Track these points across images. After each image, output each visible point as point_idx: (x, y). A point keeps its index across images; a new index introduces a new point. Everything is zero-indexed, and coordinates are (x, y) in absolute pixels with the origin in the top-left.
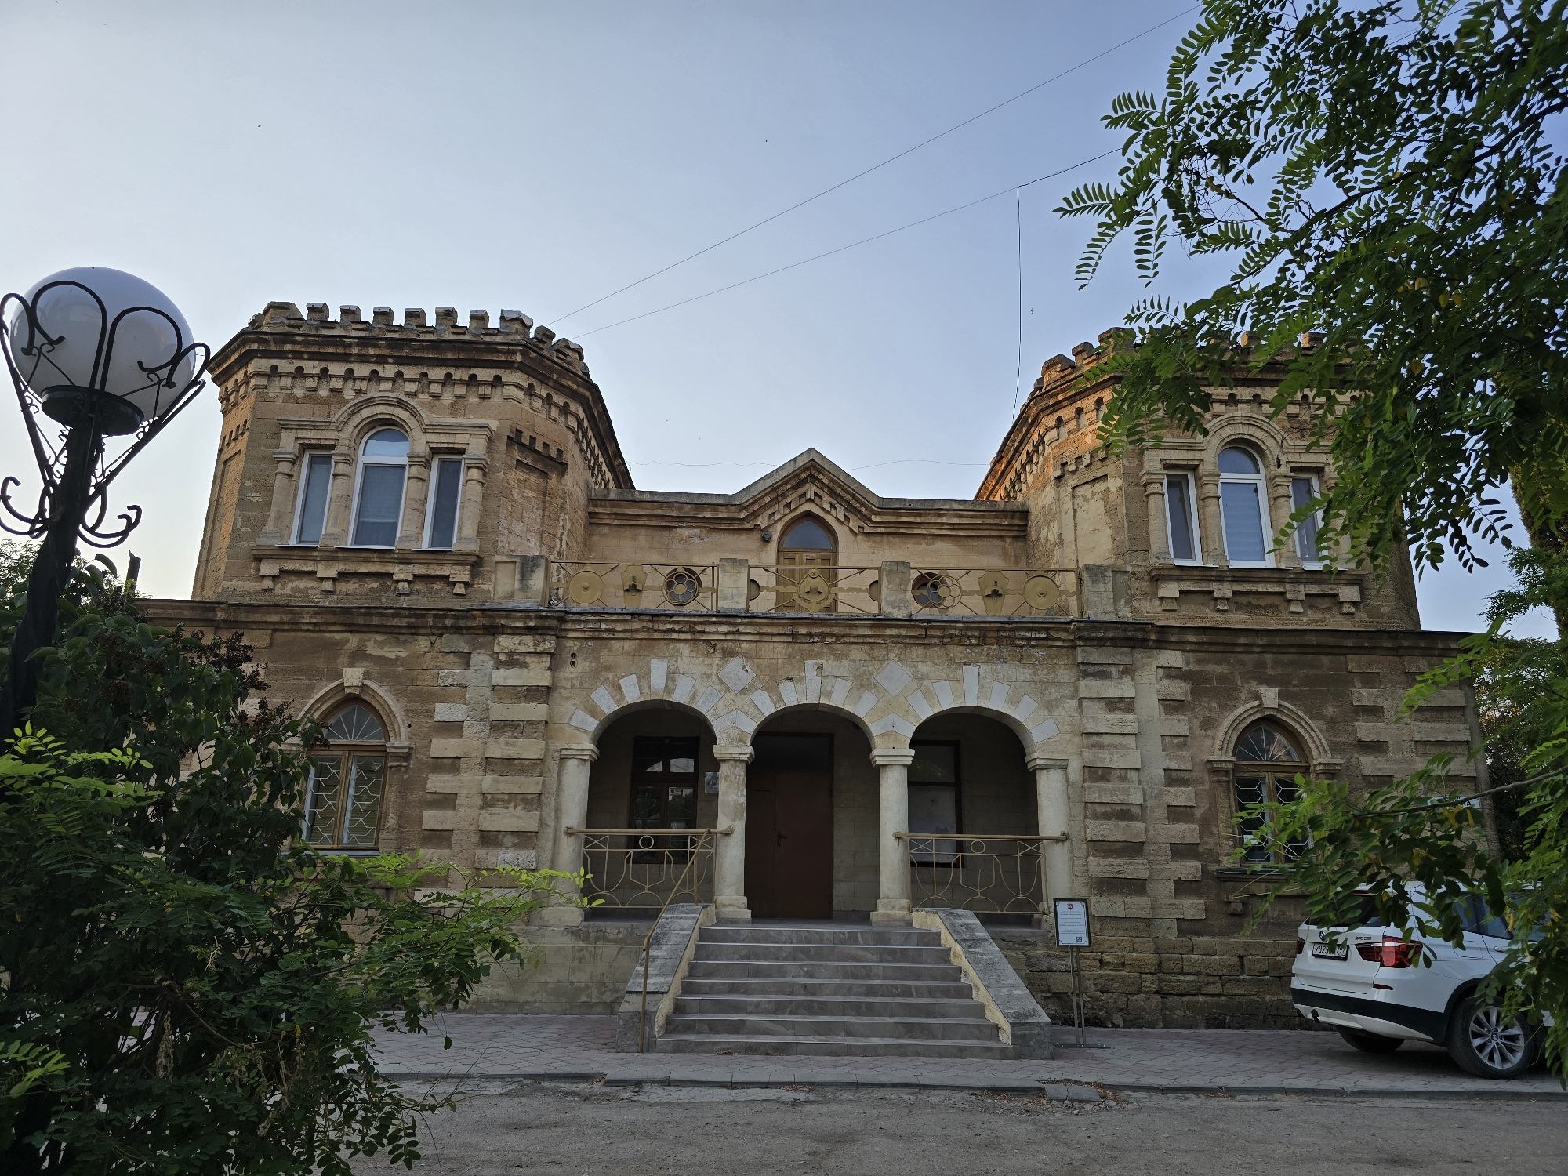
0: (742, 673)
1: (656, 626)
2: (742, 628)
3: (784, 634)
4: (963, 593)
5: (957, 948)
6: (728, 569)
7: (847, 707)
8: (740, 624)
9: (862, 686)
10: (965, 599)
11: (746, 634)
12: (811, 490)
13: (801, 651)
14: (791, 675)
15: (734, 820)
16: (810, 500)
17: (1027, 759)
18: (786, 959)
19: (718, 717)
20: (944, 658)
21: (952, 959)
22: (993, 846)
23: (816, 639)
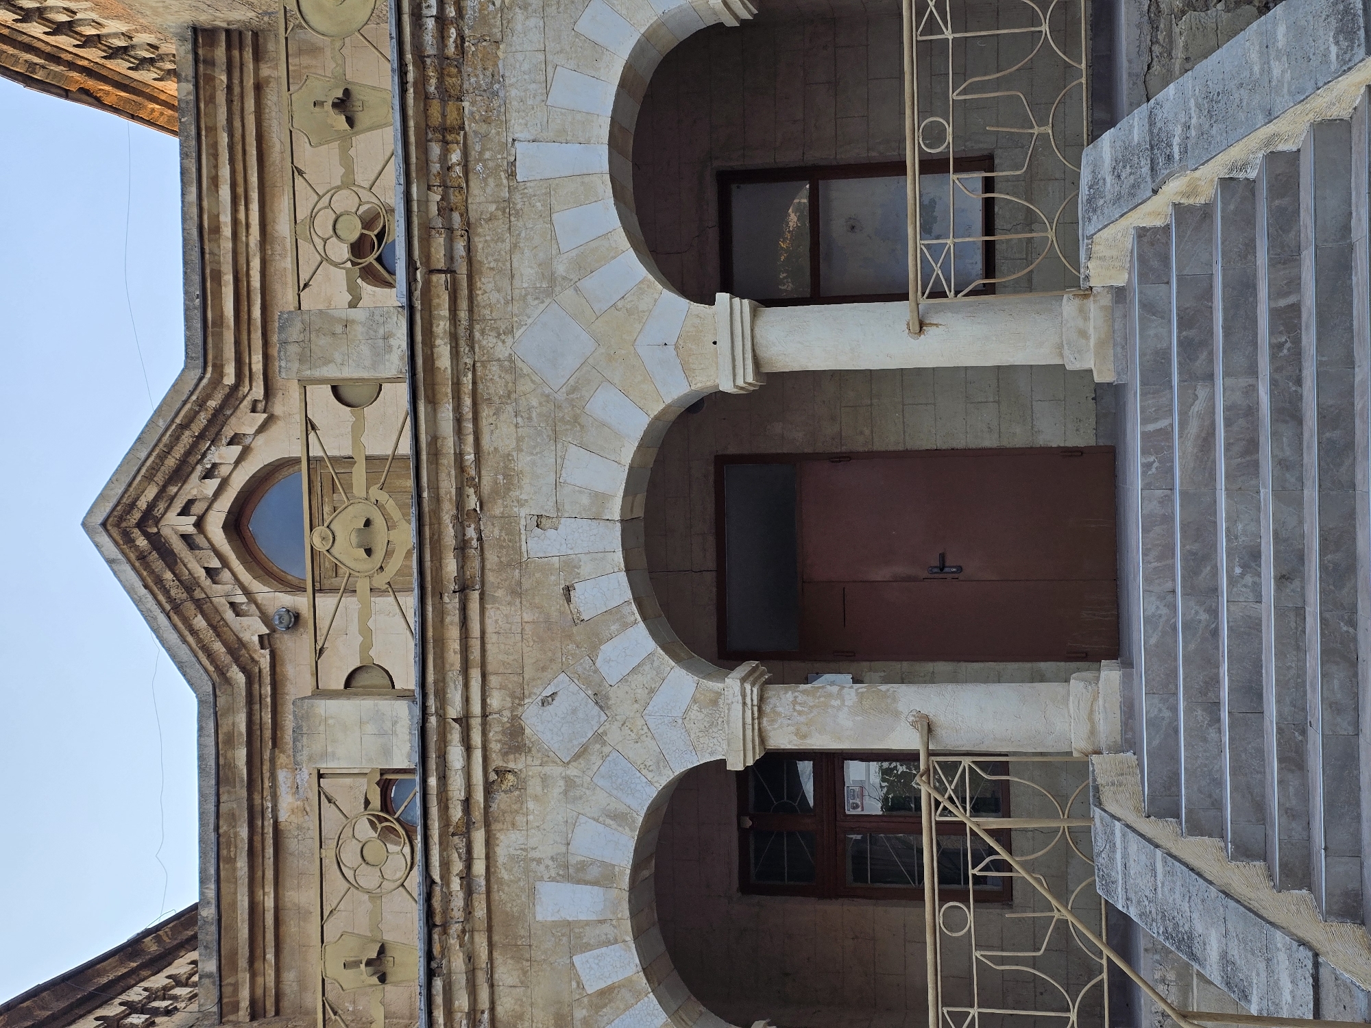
0: (560, 706)
1: (457, 913)
2: (454, 711)
3: (464, 609)
4: (348, 183)
5: (1174, 189)
6: (317, 747)
7: (628, 454)
8: (442, 717)
9: (576, 419)
10: (363, 179)
11: (467, 700)
12: (175, 524)
13: (502, 567)
14: (559, 590)
15: (897, 714)
16: (199, 524)
17: (731, 22)
18: (1214, 613)
19: (662, 760)
20: (500, 225)
21: (1201, 200)
22: (930, 101)
23: (471, 532)
